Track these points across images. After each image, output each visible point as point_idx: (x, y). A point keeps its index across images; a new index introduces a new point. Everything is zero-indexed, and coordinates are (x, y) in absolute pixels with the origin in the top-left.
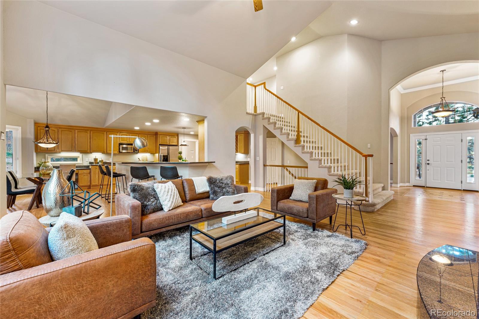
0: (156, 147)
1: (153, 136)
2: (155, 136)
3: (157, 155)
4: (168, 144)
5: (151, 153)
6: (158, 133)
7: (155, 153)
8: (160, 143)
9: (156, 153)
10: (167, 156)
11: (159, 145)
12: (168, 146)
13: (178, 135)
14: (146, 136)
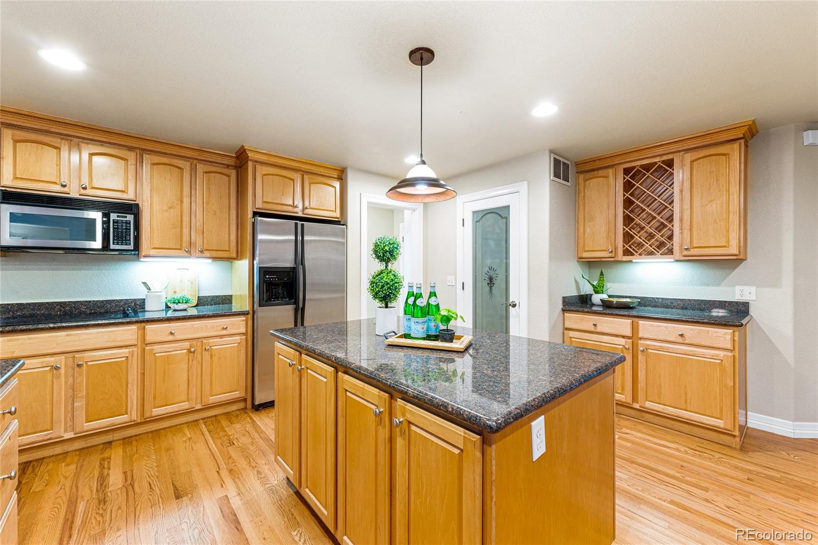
0: (240, 225)
1: (226, 171)
2: (233, 173)
3: (243, 265)
4: (300, 214)
5: (215, 259)
6: (250, 155)
7: (234, 255)
8: (259, 204)
9: (239, 256)
10: (293, 270)
11: (250, 215)
12: (300, 223)
13: (341, 175)
14: (186, 165)
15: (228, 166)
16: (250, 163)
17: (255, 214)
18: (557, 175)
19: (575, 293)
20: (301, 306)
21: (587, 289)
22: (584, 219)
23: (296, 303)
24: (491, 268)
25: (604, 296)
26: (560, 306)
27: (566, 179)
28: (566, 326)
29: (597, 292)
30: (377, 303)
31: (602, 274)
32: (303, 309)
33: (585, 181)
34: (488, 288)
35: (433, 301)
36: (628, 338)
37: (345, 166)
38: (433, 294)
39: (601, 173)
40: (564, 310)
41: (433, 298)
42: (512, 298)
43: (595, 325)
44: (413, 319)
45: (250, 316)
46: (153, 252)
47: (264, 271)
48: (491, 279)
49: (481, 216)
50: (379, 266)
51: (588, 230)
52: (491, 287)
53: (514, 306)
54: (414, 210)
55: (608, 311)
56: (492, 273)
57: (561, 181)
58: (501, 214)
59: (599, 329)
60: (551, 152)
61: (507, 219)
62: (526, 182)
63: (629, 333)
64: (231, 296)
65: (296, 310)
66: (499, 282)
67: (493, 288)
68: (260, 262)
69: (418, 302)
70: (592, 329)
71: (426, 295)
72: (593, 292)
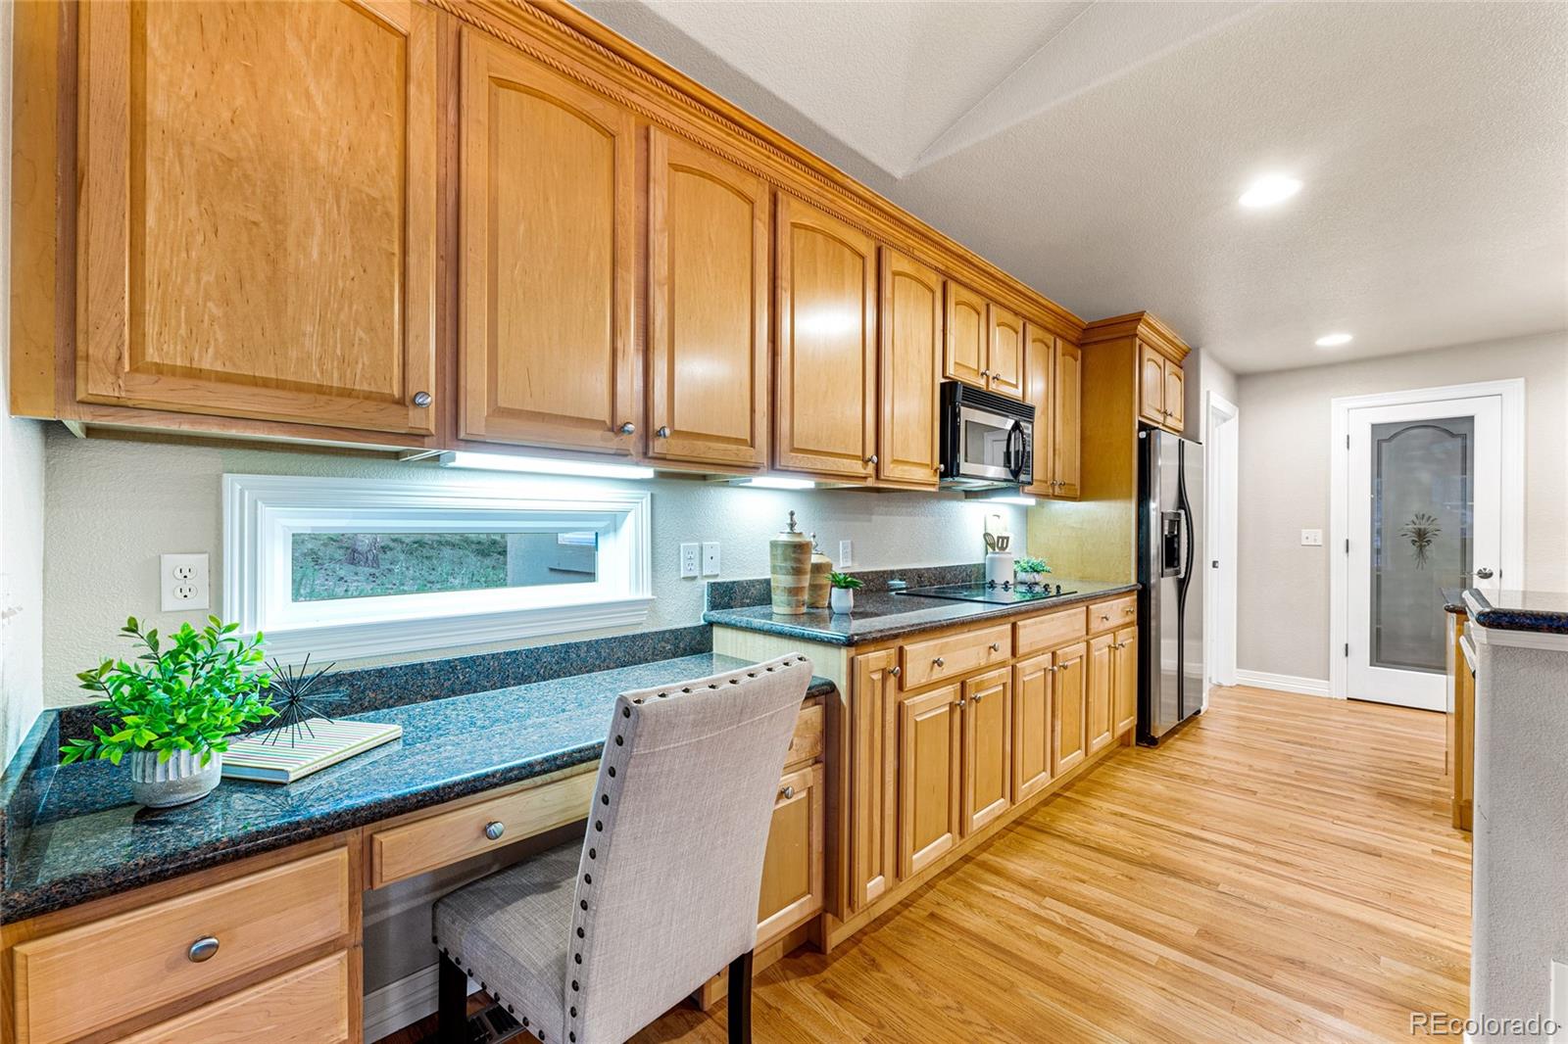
10: (1178, 521)
11: (1136, 425)
12: (1181, 440)
14: (1051, 342)
15: (1073, 343)
16: (1137, 341)
20: (1183, 577)
23: (1178, 573)
24: (1421, 517)
32: (1185, 582)
34: (1414, 548)
48: (1421, 534)
49: (1395, 431)
52: (1421, 547)
53: (1485, 576)
56: (1424, 524)
58: (1451, 430)
61: (1465, 437)
65: (1180, 583)
67: (1428, 548)
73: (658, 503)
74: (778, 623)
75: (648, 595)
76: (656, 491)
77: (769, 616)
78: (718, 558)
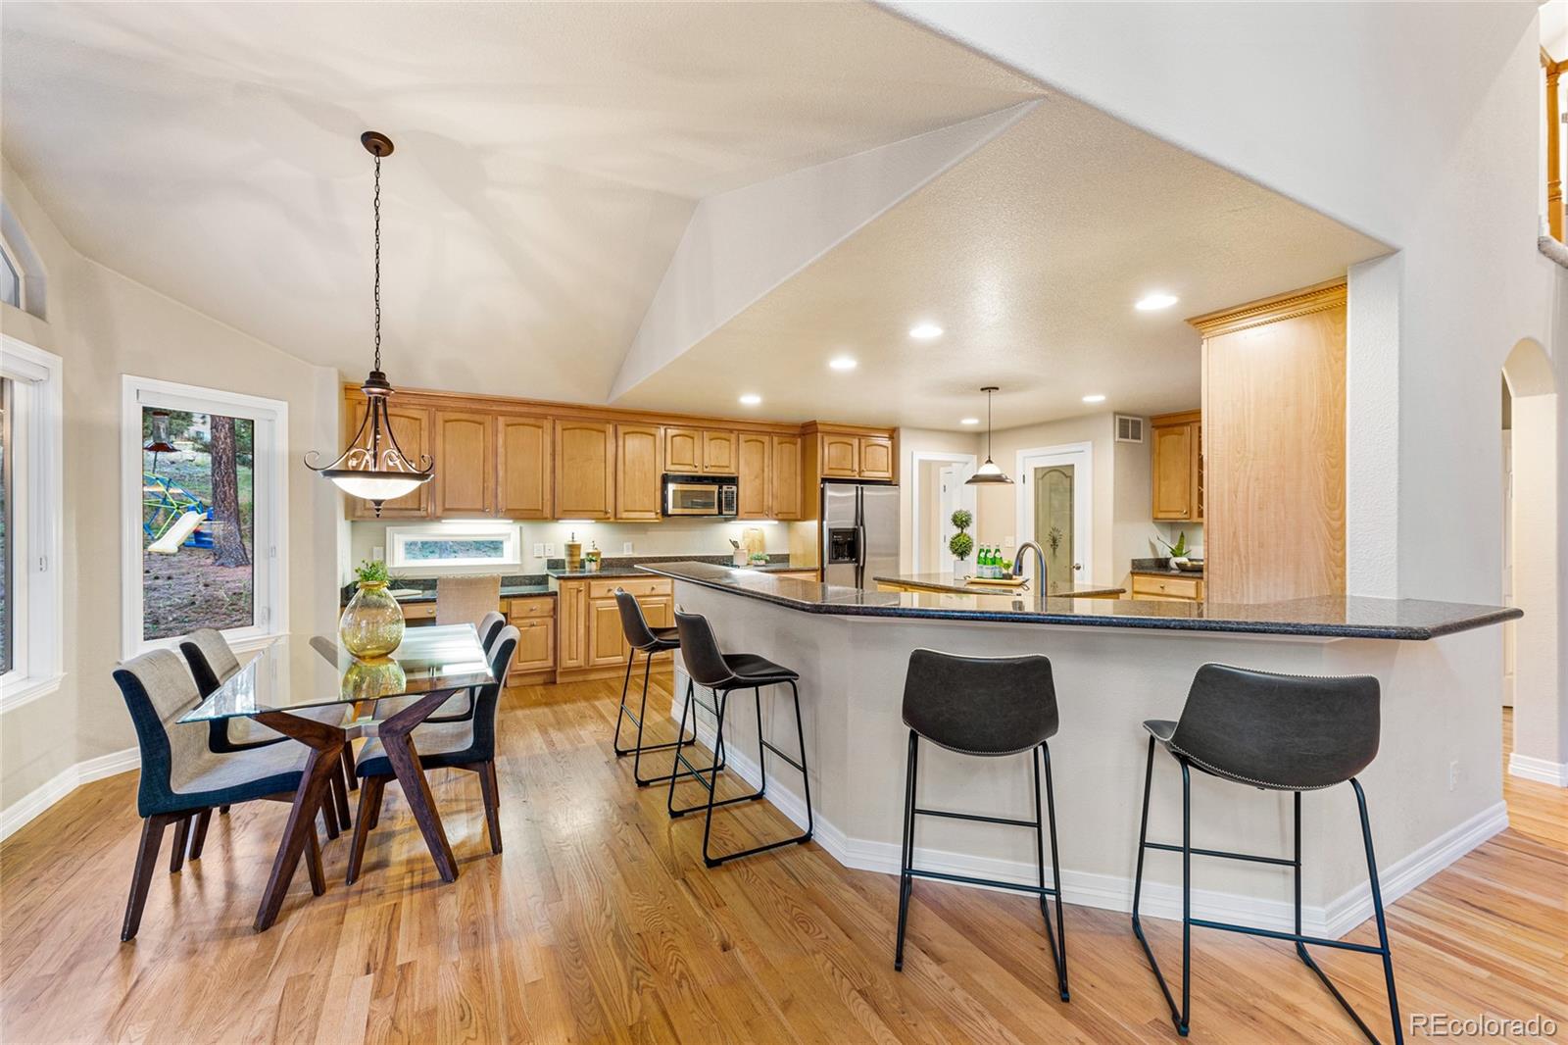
0: (807, 489)
1: (795, 441)
2: (802, 441)
3: (812, 525)
4: (858, 478)
6: (818, 427)
7: (802, 517)
8: (827, 471)
9: (806, 518)
10: (854, 532)
11: (819, 480)
12: (859, 486)
13: (893, 433)
14: (766, 439)
15: (794, 435)
16: (819, 434)
17: (824, 480)
18: (1124, 434)
19: (1151, 556)
20: (861, 564)
21: (1164, 552)
22: (1159, 477)
23: (857, 561)
24: (1054, 529)
25: (1183, 560)
26: (1129, 568)
27: (1136, 436)
28: (1135, 589)
29: (1175, 556)
30: (955, 557)
31: (1182, 536)
32: (863, 568)
33: (1160, 436)
34: (1052, 550)
35: (998, 555)
36: (1193, 599)
37: (896, 425)
38: (997, 550)
39: (1176, 429)
40: (1132, 573)
41: (998, 553)
42: (1077, 561)
43: (1162, 587)
44: (985, 566)
45: (819, 572)
46: (745, 516)
47: (833, 532)
48: (1054, 540)
49: (1044, 474)
50: (956, 531)
51: (1163, 489)
52: (1054, 549)
53: (1078, 568)
54: (967, 463)
55: (1183, 574)
56: (1055, 534)
57: (1130, 440)
58: (1066, 473)
59: (1167, 591)
60: (1116, 413)
61: (1071, 478)
62: (1090, 443)
63: (1193, 595)
64: (788, 555)
65: (857, 568)
66: (1063, 544)
67: (1057, 550)
68: (828, 525)
69: (988, 555)
70: (1160, 591)
71: (993, 551)
72: (1170, 555)
73: (524, 529)
74: (567, 574)
75: (518, 562)
76: (522, 525)
77: (564, 572)
78: (553, 549)
